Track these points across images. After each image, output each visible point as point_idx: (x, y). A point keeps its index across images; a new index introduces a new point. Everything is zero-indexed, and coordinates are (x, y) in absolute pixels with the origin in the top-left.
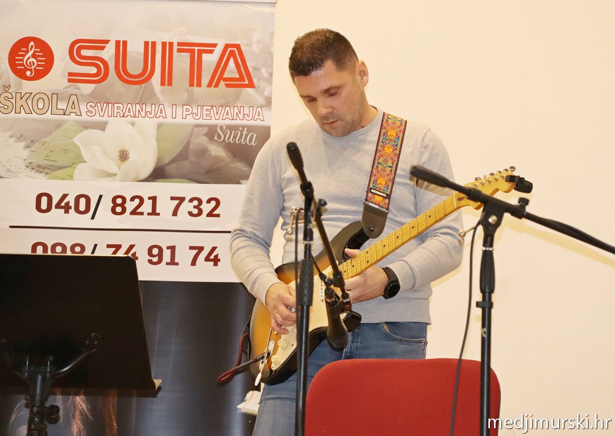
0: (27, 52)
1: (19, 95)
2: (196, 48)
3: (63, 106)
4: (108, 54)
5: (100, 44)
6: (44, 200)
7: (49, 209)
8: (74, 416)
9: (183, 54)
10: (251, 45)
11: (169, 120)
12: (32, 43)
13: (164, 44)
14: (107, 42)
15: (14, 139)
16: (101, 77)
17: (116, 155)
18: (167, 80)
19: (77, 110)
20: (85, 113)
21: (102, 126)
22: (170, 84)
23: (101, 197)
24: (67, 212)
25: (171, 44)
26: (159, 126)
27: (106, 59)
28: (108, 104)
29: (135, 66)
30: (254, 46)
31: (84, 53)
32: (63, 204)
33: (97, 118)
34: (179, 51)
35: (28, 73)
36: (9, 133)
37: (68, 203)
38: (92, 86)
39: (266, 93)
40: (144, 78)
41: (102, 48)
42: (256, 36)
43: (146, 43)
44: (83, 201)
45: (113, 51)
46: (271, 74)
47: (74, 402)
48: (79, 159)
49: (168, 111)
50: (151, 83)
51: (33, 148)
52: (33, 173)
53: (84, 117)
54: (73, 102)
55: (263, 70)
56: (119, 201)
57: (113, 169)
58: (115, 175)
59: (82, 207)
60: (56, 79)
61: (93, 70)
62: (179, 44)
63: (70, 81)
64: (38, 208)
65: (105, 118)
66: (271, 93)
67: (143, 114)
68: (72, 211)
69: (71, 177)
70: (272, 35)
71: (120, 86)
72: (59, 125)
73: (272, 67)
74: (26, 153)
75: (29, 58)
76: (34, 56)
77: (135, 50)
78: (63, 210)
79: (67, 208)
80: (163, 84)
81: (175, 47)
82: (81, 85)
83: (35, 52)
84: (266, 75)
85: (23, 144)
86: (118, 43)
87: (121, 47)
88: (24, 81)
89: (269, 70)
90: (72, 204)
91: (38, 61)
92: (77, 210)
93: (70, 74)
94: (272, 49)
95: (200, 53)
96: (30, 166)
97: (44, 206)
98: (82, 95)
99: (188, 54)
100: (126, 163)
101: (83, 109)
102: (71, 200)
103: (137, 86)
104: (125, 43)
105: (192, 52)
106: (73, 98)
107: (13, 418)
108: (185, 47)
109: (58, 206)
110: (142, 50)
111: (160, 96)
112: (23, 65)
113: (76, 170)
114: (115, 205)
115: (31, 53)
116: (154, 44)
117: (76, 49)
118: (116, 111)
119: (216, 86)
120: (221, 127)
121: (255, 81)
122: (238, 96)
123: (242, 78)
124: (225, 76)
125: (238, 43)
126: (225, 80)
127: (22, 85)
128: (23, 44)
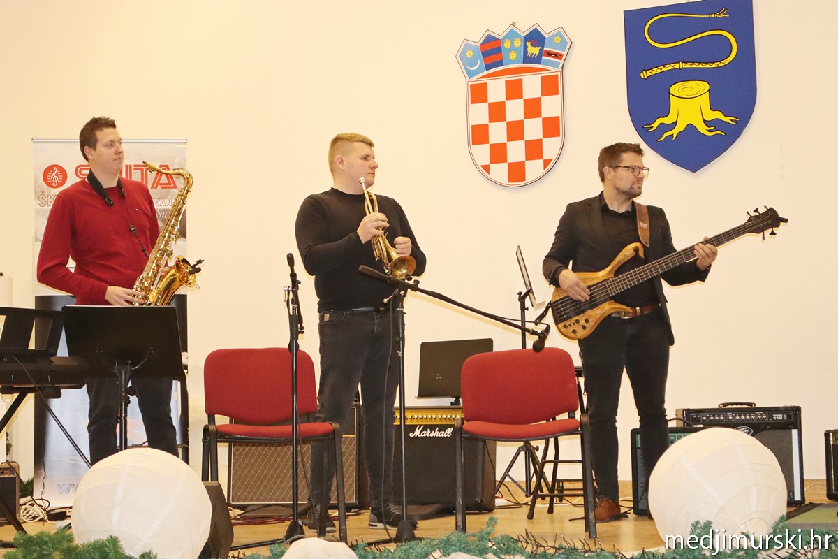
0: (53, 173)
1: (49, 196)
2: (144, 168)
9: (137, 171)
10: (174, 166)
12: (55, 168)
25: (130, 166)
31: (83, 172)
34: (135, 169)
35: (54, 184)
42: (176, 161)
62: (135, 166)
70: (185, 160)
75: (54, 176)
76: (56, 175)
81: (133, 168)
83: (57, 173)
88: (52, 189)
91: (59, 177)
94: (185, 167)
95: (146, 170)
99: (140, 171)
105: (142, 170)
108: (138, 167)
112: (51, 180)
115: (55, 173)
117: (79, 170)
119: (156, 188)
120: (160, 210)
121: (177, 184)
122: (168, 193)
123: (170, 183)
124: (161, 182)
125: (167, 164)
126: (160, 184)
127: (50, 191)
128: (50, 168)
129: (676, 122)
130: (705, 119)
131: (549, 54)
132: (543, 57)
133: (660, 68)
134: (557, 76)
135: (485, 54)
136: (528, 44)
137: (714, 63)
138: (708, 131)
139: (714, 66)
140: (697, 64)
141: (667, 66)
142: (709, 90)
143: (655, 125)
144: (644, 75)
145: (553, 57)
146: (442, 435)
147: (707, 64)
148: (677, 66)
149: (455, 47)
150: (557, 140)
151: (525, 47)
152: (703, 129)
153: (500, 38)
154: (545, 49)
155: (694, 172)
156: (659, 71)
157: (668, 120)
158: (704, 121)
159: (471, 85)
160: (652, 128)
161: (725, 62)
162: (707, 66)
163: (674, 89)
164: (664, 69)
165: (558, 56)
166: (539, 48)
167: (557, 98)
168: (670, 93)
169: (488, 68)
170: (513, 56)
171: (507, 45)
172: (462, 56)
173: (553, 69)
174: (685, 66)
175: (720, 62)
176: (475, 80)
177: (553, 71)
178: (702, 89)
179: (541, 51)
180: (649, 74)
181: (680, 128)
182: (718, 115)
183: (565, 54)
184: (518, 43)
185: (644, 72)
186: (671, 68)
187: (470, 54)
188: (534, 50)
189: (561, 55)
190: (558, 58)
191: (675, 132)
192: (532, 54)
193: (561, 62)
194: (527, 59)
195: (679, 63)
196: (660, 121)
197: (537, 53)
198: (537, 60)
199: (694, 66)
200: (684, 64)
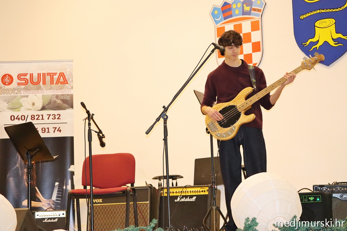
0: (6, 78)
1: (4, 90)
2: (52, 74)
3: (16, 92)
4: (28, 77)
5: (26, 75)
6: (13, 117)
7: (14, 119)
8: (24, 174)
9: (48, 76)
10: (66, 73)
11: (45, 94)
12: (7, 76)
13: (43, 74)
14: (27, 74)
15: (3, 101)
16: (26, 83)
17: (31, 104)
18: (44, 83)
19: (20, 93)
20: (23, 93)
21: (27, 96)
22: (45, 84)
23: (28, 115)
24: (19, 120)
25: (45, 74)
26: (43, 96)
27: (27, 78)
28: (28, 90)
29: (35, 80)
30: (68, 73)
31: (21, 77)
32: (18, 118)
33: (26, 94)
34: (47, 75)
35: (7, 84)
36: (2, 100)
37: (19, 118)
38: (24, 86)
39: (71, 85)
40: (38, 83)
41: (26, 76)
42: (68, 70)
43: (38, 74)
44: (23, 117)
45: (29, 76)
46: (72, 80)
47: (24, 171)
48: (21, 106)
49: (45, 91)
50: (40, 85)
51: (9, 104)
52: (9, 110)
53: (22, 94)
54: (19, 90)
55: (70, 79)
56: (33, 116)
57: (31, 108)
58: (32, 109)
59: (23, 118)
60: (14, 85)
61: (24, 82)
62: (47, 73)
63: (18, 85)
64: (11, 119)
65: (28, 94)
66: (73, 85)
67: (38, 92)
68: (20, 120)
69: (19, 111)
70: (72, 69)
71: (32, 85)
72: (16, 97)
73: (73, 78)
74: (7, 105)
75: (7, 80)
76: (8, 79)
77: (35, 76)
78: (18, 120)
79: (19, 119)
80: (43, 84)
81: (46, 74)
82: (21, 86)
83: (8, 78)
84: (71, 80)
85: (6, 102)
86: (30, 74)
87: (31, 75)
88: (6, 86)
89: (72, 79)
90: (20, 118)
91: (9, 80)
92: (22, 119)
93: (18, 83)
94: (72, 73)
95: (53, 75)
96: (8, 108)
97: (13, 119)
98: (22, 89)
99: (50, 76)
100: (34, 106)
101: (22, 92)
102: (20, 117)
103: (36, 85)
104: (32, 74)
105: (51, 75)
106: (19, 89)
107: (8, 176)
108: (49, 74)
109: (16, 119)
110: (37, 75)
111: (42, 87)
112: (5, 81)
113: (21, 109)
114: (32, 117)
115: (7, 78)
116: (40, 74)
117: (19, 76)
118: (31, 92)
119: (58, 84)
120: (60, 95)
121: (68, 82)
122: (64, 86)
123: (64, 82)
124: (60, 81)
125: (63, 72)
126: (60, 82)
127: (5, 87)
128: (5, 76)
129: (318, 41)
130: (333, 38)
131: (255, 10)
132: (252, 12)
133: (310, 13)
134: (259, 20)
135: (223, 12)
136: (245, 5)
137: (337, 9)
138: (335, 44)
139: (337, 10)
140: (329, 10)
141: (313, 12)
142: (335, 23)
143: (308, 43)
144: (302, 17)
145: (257, 11)
146: (191, 201)
147: (334, 9)
148: (318, 11)
149: (209, 9)
150: (260, 53)
151: (243, 7)
152: (332, 43)
153: (231, 3)
154: (253, 7)
155: (328, 65)
156: (309, 15)
157: (314, 40)
158: (333, 39)
159: (217, 28)
160: (306, 44)
161: (343, 8)
162: (334, 10)
163: (317, 24)
164: (312, 14)
165: (259, 10)
166: (250, 7)
167: (259, 32)
168: (315, 26)
169: (225, 19)
170: (237, 12)
171: (234, 6)
172: (213, 14)
173: (257, 17)
174: (322, 11)
175: (341, 8)
176: (219, 25)
177: (257, 18)
178: (331, 23)
179: (251, 8)
180: (304, 16)
181: (320, 43)
182: (340, 35)
183: (262, 9)
184: (239, 5)
185: (302, 16)
186: (315, 13)
187: (216, 12)
188: (247, 8)
189: (261, 10)
190: (259, 12)
191: (318, 46)
192: (246, 10)
193: (261, 14)
194: (244, 13)
195: (320, 10)
196: (310, 40)
197: (249, 10)
198: (249, 13)
199: (327, 11)
200: (322, 10)
